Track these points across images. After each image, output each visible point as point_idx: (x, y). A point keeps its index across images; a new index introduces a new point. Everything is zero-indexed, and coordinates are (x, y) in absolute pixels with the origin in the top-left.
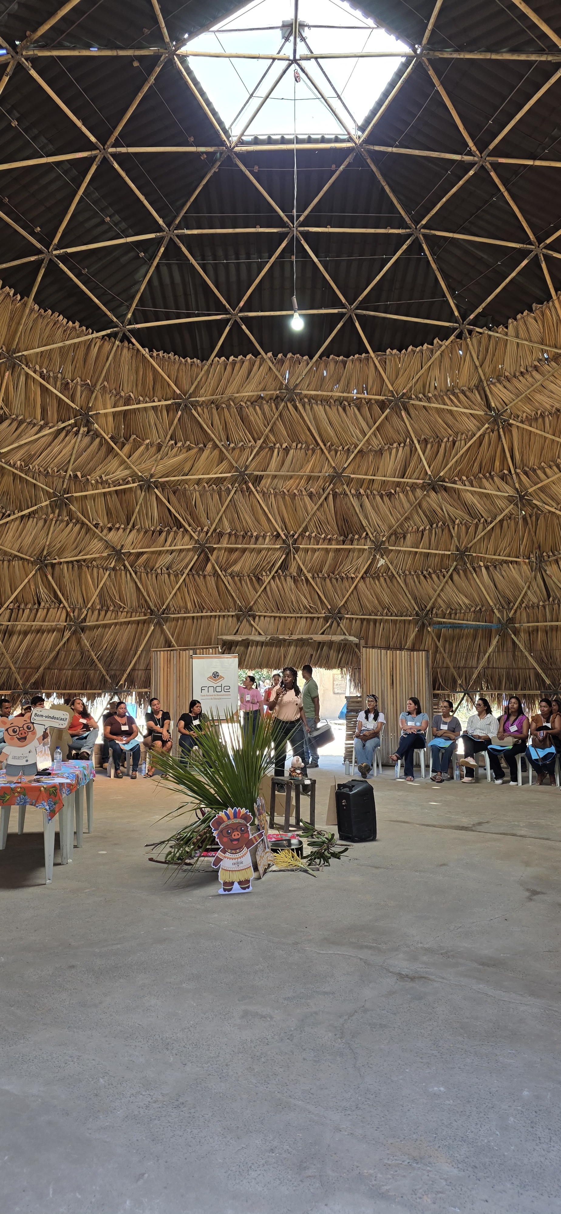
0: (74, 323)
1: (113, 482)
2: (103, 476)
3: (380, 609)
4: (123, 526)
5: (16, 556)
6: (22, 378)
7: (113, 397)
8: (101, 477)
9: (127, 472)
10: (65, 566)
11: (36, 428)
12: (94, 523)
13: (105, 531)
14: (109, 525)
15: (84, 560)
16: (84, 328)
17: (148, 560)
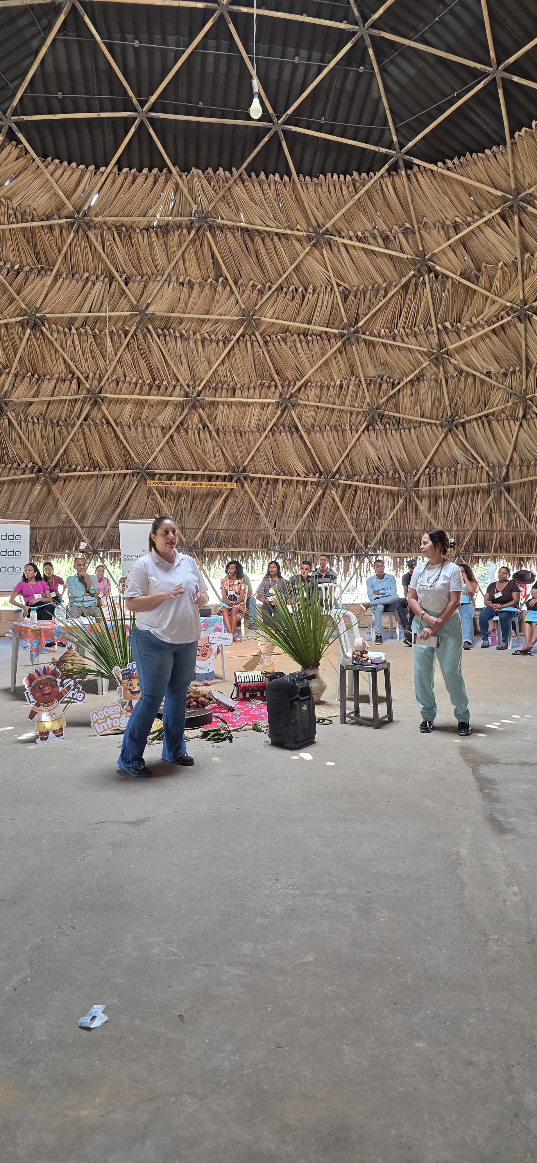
0: (351, 175)
1: (486, 322)
2: (473, 319)
4: (517, 368)
5: (421, 422)
6: (343, 249)
7: (441, 231)
8: (471, 321)
10: (475, 422)
12: (485, 372)
13: (501, 378)
15: (493, 414)
16: (364, 175)
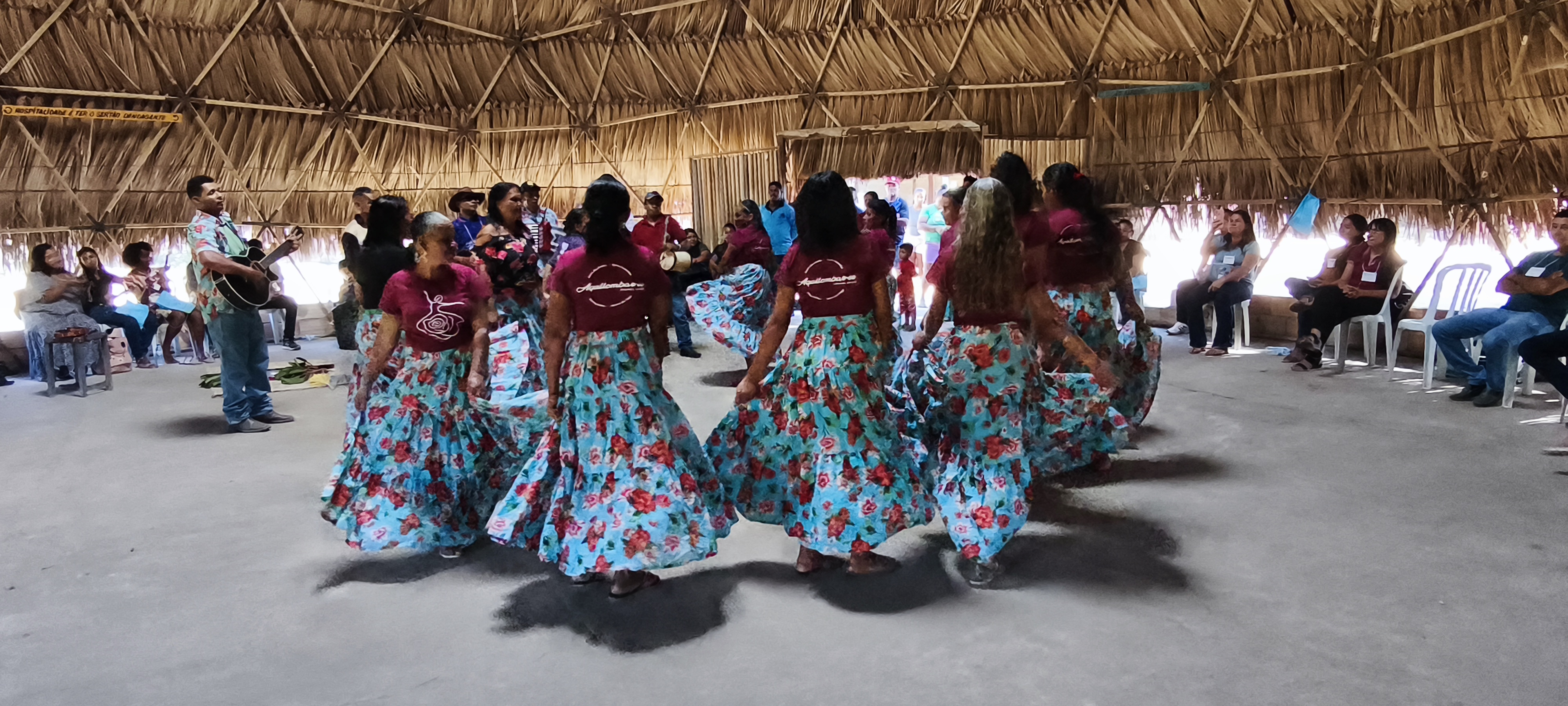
3: (1014, 71)
5: (478, 36)
10: (551, 43)
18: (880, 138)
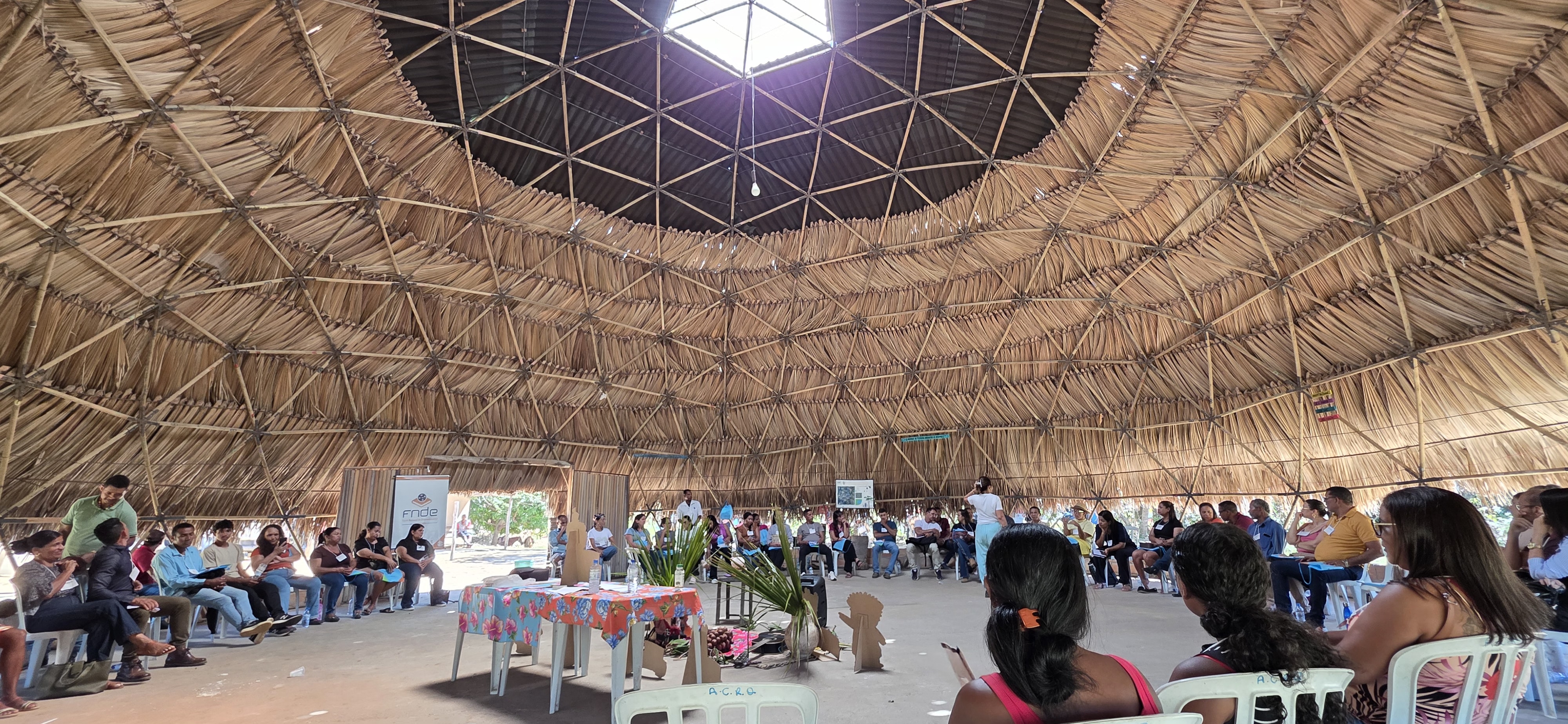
0: (423, 104)
1: (366, 275)
2: (357, 265)
4: (354, 324)
5: (206, 337)
7: (411, 189)
8: (354, 266)
9: (386, 268)
10: (263, 359)
11: (313, 194)
12: (323, 314)
13: (332, 326)
14: (339, 321)
15: (290, 356)
16: (429, 112)
17: (367, 366)
18: (501, 467)
